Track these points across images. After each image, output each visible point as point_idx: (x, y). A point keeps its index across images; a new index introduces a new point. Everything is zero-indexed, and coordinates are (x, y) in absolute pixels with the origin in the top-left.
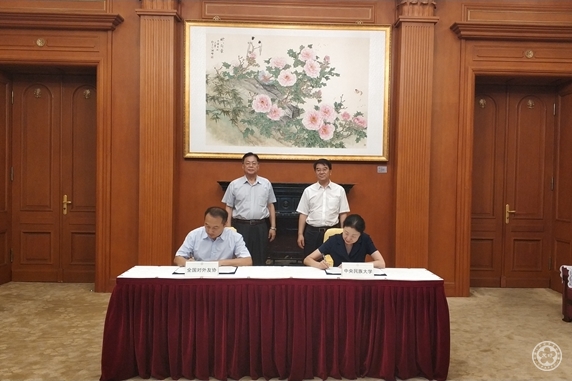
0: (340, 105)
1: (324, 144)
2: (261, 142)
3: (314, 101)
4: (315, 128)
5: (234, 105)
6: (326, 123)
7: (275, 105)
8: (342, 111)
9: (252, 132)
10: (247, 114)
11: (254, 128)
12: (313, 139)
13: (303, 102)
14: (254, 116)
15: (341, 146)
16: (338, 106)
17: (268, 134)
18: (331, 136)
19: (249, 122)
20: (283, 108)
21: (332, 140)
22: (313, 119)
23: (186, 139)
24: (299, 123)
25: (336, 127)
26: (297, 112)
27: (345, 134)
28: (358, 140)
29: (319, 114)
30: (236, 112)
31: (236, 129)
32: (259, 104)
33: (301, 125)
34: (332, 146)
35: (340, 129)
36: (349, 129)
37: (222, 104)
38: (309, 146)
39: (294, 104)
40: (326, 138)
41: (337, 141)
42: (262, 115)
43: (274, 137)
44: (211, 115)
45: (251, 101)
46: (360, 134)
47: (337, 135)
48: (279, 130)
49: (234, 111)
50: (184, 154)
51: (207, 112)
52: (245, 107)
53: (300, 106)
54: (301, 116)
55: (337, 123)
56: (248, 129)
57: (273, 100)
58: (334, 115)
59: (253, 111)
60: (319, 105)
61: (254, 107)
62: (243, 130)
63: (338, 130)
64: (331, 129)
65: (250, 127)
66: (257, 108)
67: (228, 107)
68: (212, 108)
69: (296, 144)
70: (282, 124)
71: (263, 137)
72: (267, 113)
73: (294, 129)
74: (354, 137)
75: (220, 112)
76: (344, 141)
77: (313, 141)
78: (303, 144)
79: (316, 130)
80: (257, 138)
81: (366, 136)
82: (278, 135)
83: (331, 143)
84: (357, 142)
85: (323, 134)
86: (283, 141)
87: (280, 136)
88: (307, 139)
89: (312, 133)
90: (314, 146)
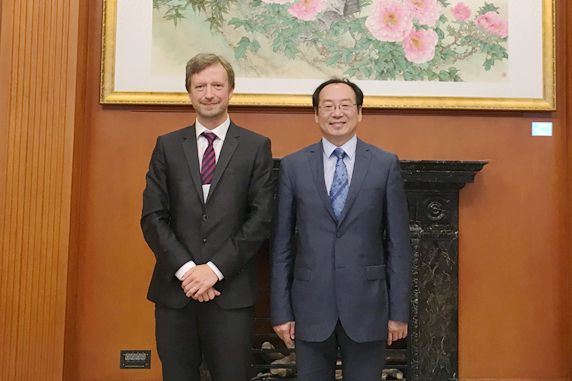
1: (415, 73)
2: (274, 67)
4: (396, 37)
6: (417, 27)
9: (255, 46)
11: (259, 37)
12: (392, 62)
14: (260, 10)
15: (453, 76)
17: (291, 50)
18: (430, 54)
19: (248, 24)
21: (432, 62)
22: (391, 18)
23: (108, 62)
24: (359, 26)
25: (441, 36)
27: (461, 50)
28: (488, 64)
29: (404, 5)
33: (364, 31)
34: (433, 76)
35: (448, 40)
36: (469, 40)
38: (382, 75)
40: (421, 59)
41: (444, 66)
42: (278, 10)
43: (303, 58)
44: (164, 9)
46: (495, 51)
47: (443, 53)
48: (315, 41)
49: (216, 1)
50: (100, 96)
51: (156, 3)
54: (365, 11)
55: (443, 27)
56: (245, 40)
58: (435, 9)
59: (259, 2)
62: (236, 40)
63: (445, 43)
64: (431, 40)
65: (249, 35)
70: (322, 29)
71: (279, 58)
72: (289, 6)
73: (348, 39)
74: (481, 57)
75: (185, 3)
76: (458, 65)
77: (391, 66)
78: (370, 72)
79: (398, 41)
80: (265, 59)
81: (506, 56)
82: (313, 52)
83: (429, 70)
84: (488, 68)
85: (411, 49)
86: (323, 65)
87: (316, 54)
88: (376, 62)
89: (388, 48)
90: (393, 77)
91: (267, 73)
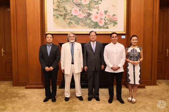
0: (107, 12)
1: (100, 27)
3: (96, 10)
5: (64, 13)
6: (101, 19)
7: (81, 12)
8: (107, 14)
9: (72, 23)
10: (70, 16)
11: (72, 21)
12: (96, 25)
13: (92, 11)
14: (72, 16)
15: (107, 28)
16: (106, 12)
17: (78, 24)
18: (103, 24)
19: (70, 19)
20: (84, 13)
21: (104, 25)
22: (96, 17)
23: (46, 26)
24: (90, 19)
26: (89, 14)
27: (109, 23)
29: (98, 15)
30: (65, 15)
31: (65, 22)
32: (75, 12)
33: (91, 20)
34: (104, 28)
36: (110, 21)
37: (60, 12)
38: (95, 28)
39: (88, 11)
40: (101, 25)
41: (106, 26)
42: (76, 16)
43: (80, 25)
44: (55, 17)
45: (71, 11)
46: (115, 23)
47: (106, 24)
48: (82, 22)
49: (64, 15)
50: (45, 32)
51: (54, 15)
52: (68, 13)
53: (91, 12)
54: (91, 16)
55: (106, 19)
56: (70, 22)
57: (80, 10)
58: (104, 15)
59: (72, 15)
60: (98, 12)
61: (72, 13)
62: (68, 22)
63: (106, 22)
64: (103, 21)
65: (71, 21)
66: (74, 13)
67: (62, 13)
68: (56, 14)
69: (89, 27)
70: (84, 20)
71: (76, 25)
72: (78, 15)
73: (88, 21)
74: (113, 24)
75: (59, 15)
76: (108, 26)
77: (96, 26)
78: (92, 27)
79: (97, 22)
80: (74, 25)
81: (117, 24)
82: (82, 24)
83: (103, 27)
84: (114, 26)
85: (100, 23)
86: (84, 26)
87: (83, 24)
88: (94, 25)
89: (96, 23)
90: (96, 28)
91: (74, 28)
